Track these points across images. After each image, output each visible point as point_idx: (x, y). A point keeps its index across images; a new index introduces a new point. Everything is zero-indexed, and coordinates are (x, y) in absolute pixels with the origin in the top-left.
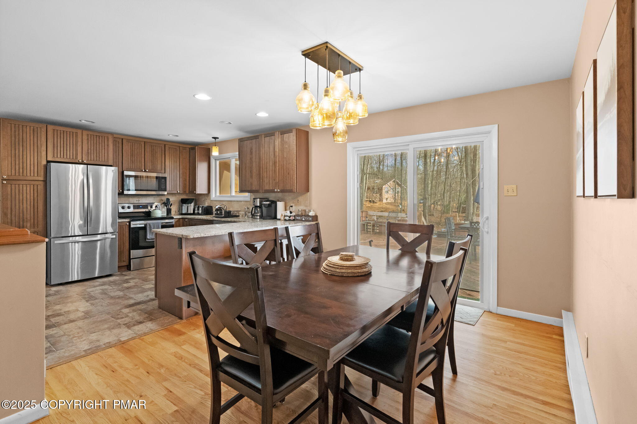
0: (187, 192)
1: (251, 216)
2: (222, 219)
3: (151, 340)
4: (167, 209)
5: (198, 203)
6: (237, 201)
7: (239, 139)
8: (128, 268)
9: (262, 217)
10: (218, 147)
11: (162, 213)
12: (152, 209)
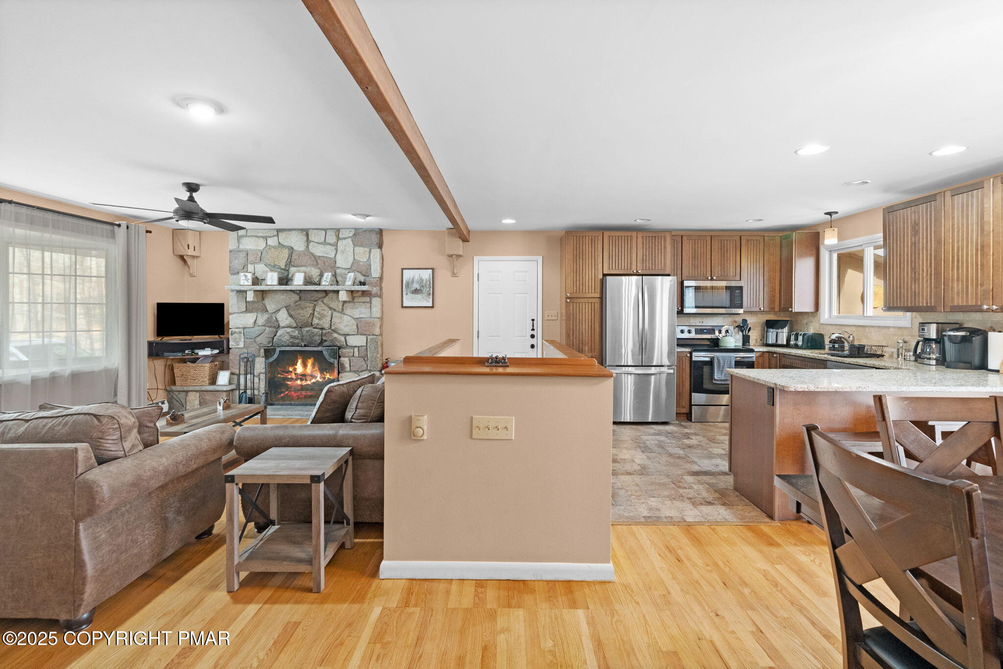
0: (777, 309)
1: (913, 358)
2: (845, 359)
3: (726, 535)
4: (743, 335)
5: (795, 328)
6: (879, 327)
7: (884, 209)
8: (689, 417)
9: (942, 361)
10: (836, 230)
11: (736, 342)
12: (721, 335)
